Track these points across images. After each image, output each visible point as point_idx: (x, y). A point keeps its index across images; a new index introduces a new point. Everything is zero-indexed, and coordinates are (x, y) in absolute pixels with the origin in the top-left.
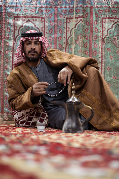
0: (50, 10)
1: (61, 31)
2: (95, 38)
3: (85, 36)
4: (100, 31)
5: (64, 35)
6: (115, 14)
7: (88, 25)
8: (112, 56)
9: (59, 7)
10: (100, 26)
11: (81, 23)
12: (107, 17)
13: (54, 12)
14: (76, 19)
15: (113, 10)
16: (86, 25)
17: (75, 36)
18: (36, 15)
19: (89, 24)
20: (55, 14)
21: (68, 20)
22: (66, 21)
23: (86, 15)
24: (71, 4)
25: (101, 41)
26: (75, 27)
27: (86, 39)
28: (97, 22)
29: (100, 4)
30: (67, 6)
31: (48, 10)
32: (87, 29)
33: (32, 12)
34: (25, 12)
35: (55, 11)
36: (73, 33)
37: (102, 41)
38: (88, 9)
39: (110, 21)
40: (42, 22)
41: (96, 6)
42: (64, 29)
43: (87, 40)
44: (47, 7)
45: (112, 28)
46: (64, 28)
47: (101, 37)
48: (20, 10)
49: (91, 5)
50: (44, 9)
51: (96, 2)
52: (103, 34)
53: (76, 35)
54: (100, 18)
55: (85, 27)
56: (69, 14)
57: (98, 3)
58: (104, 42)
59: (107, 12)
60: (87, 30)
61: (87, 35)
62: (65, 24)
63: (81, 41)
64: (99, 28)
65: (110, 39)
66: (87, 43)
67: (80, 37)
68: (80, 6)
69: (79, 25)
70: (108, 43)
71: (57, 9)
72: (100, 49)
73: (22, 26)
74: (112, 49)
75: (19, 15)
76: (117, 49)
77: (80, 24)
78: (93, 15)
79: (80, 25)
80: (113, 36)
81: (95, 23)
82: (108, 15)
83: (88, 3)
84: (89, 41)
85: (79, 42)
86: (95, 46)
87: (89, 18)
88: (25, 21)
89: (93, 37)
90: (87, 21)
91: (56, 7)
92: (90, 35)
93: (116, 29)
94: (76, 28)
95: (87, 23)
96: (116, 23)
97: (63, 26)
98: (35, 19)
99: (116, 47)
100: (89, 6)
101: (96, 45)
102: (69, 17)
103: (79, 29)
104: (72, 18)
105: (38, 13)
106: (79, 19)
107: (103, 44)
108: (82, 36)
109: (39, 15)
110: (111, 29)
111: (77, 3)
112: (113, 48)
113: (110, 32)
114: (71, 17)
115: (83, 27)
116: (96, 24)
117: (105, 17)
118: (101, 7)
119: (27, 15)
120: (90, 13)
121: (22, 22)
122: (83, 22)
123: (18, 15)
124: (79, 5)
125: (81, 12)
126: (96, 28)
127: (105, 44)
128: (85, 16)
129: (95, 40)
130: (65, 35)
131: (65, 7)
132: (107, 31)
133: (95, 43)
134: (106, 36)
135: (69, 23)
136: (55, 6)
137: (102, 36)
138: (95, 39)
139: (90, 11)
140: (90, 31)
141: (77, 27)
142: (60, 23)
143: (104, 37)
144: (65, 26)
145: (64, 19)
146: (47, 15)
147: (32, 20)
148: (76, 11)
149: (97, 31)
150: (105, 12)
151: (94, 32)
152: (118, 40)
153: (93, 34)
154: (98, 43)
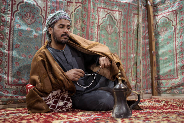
2: (92, 24)
3: (83, 21)
4: (97, 19)
6: (108, 5)
7: (86, 11)
8: (105, 41)
10: (96, 14)
11: (80, 8)
14: (76, 4)
15: (107, 2)
17: (74, 19)
19: (87, 10)
21: (69, 4)
22: (66, 4)
23: (85, 2)
25: (97, 28)
26: (75, 11)
27: (83, 24)
32: (85, 14)
36: (72, 17)
39: (104, 11)
40: (44, 1)
46: (65, 10)
47: (97, 24)
52: (98, 21)
54: (96, 7)
58: (99, 29)
59: (102, 2)
60: (85, 15)
61: (85, 20)
62: (66, 7)
63: (79, 25)
64: (96, 16)
65: (104, 26)
66: (84, 27)
67: (78, 22)
69: (78, 9)
70: (103, 30)
72: (95, 34)
73: (23, 2)
74: (106, 36)
76: (109, 36)
78: (90, 3)
80: (106, 24)
81: (92, 11)
82: (103, 6)
84: (86, 26)
85: (78, 26)
86: (91, 31)
87: (87, 5)
89: (90, 23)
90: (85, 8)
92: (87, 21)
93: (109, 18)
95: (85, 9)
96: (108, 13)
99: (108, 34)
101: (92, 30)
103: (77, 13)
104: (72, 3)
106: (79, 4)
107: (98, 30)
108: (80, 20)
110: (105, 18)
113: (104, 20)
114: (71, 1)
116: (94, 11)
117: (100, 7)
120: (88, 1)
126: (93, 15)
127: (100, 30)
129: (92, 26)
132: (102, 19)
133: (92, 29)
134: (101, 23)
135: (69, 6)
137: (98, 23)
138: (91, 25)
140: (88, 17)
142: (62, 6)
145: (65, 2)
149: (94, 18)
150: (100, 2)
151: (91, 19)
152: (109, 28)
153: (90, 20)
154: (94, 29)
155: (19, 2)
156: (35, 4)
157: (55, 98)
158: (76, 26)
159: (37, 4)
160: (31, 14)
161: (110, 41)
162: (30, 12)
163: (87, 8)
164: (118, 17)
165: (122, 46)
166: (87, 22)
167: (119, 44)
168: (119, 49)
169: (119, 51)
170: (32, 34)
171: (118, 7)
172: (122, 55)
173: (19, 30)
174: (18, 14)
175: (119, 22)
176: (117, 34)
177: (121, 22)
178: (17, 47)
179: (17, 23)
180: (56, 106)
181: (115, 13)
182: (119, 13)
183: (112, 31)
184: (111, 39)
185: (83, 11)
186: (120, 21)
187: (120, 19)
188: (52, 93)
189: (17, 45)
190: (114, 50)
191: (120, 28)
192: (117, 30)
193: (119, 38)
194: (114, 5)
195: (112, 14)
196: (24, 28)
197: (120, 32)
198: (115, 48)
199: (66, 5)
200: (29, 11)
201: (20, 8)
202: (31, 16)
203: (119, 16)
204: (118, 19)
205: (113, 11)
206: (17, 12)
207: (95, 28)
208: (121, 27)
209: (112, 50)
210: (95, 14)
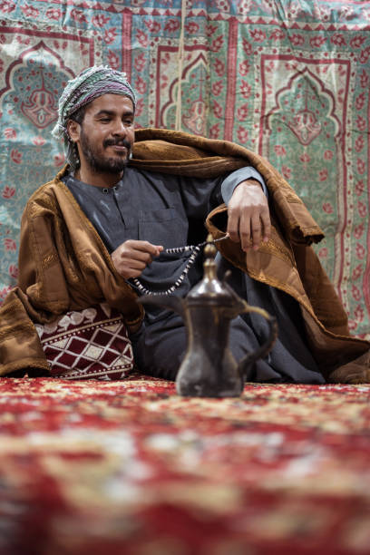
0: (108, 19)
1: (141, 85)
2: (242, 112)
3: (213, 107)
4: (258, 95)
5: (152, 98)
6: (298, 46)
7: (221, 73)
8: (288, 168)
9: (137, 10)
10: (257, 80)
11: (201, 65)
12: (277, 53)
13: (122, 25)
14: (188, 53)
15: (294, 36)
16: (217, 74)
17: (183, 103)
18: (65, 28)
19: (225, 69)
20: (123, 31)
21: (163, 54)
22: (155, 57)
23: (218, 44)
24: (173, 6)
25: (258, 124)
26: (183, 77)
27: (214, 116)
28: (248, 66)
29: (258, 12)
30: (162, 11)
31: (102, 17)
32: (218, 84)
33: (53, 17)
34: (30, 17)
35: (123, 22)
36: (176, 95)
37: (261, 123)
38: (223, 25)
39: (283, 67)
40: (84, 53)
41: (245, 18)
42: (151, 80)
43: (219, 117)
44: (99, 7)
45: (289, 86)
46: (152, 76)
47: (260, 110)
48: (13, 8)
49: (230, 13)
50: (89, 12)
51: (246, 5)
52: (264, 102)
53: (187, 101)
54: (255, 56)
55: (213, 77)
56: (165, 37)
57: (251, 8)
58: (267, 127)
59: (276, 38)
60: (217, 88)
61: (218, 102)
62: (155, 65)
63: (199, 121)
64: (254, 85)
65: (284, 118)
66: (217, 126)
67: (197, 108)
68: (199, 15)
69: (196, 70)
70: (280, 130)
71: (131, 18)
72: (254, 146)
73: (20, 61)
74: (290, 149)
75: (8, 25)
76: (302, 148)
77: (198, 68)
78: (236, 44)
79: (199, 72)
80: (293, 110)
81: (241, 69)
82: (281, 50)
83: (222, 7)
84: (223, 122)
85: (195, 122)
86: (240, 138)
87: (226, 53)
88: (30, 47)
89: (236, 110)
90: (219, 62)
91: (126, 11)
92: (227, 103)
93: (301, 90)
94: (187, 80)
95: (220, 67)
96: (300, 73)
97: (149, 71)
98: (61, 41)
99: (299, 144)
100: (226, 16)
101: (243, 134)
102: (167, 44)
103: (194, 83)
104: (175, 49)
105: (72, 24)
106: (196, 53)
107: (265, 133)
108: (204, 105)
109: (74, 30)
110: (287, 92)
111: (190, 4)
112: (293, 147)
113: (283, 98)
114: (172, 45)
115: (207, 78)
116: (247, 71)
117: (271, 53)
118: (261, 21)
119: (35, 27)
120: (229, 39)
121: (21, 48)
122: (206, 63)
123: (4, 23)
124: (196, 11)
125: (201, 32)
126: (245, 85)
127: (270, 133)
128: (214, 45)
129: (241, 121)
130: (155, 99)
131: (155, 13)
132: (277, 95)
133: (242, 129)
134: (274, 109)
135: (165, 62)
136: (123, 7)
137: (263, 108)
138: (241, 118)
139: (229, 33)
140: (227, 91)
141: (188, 76)
142: (140, 62)
143: (266, 113)
144: (153, 71)
145: (151, 48)
146: (99, 34)
147: (52, 45)
148: (187, 28)
149: (249, 92)
150: (271, 37)
151: (237, 97)
152: (305, 122)
153: (234, 101)
154: (251, 129)
155: (10, 63)
156: (56, 62)
157: (76, 332)
158: (190, 122)
159: (62, 63)
160: (47, 95)
161: (305, 164)
162: (43, 89)
163: (223, 62)
164: (334, 82)
165: (350, 182)
166: (226, 108)
167: (342, 175)
168: (341, 191)
169: (341, 197)
170: (49, 156)
171: (335, 47)
172: (350, 211)
173: (11, 145)
174: (8, 99)
175: (340, 99)
176: (335, 140)
177: (349, 99)
178: (9, 194)
179: (7, 124)
180: (75, 357)
181: (326, 69)
182: (340, 69)
183: (314, 132)
184: (308, 160)
185: (214, 73)
186: (343, 96)
187: (344, 87)
188: (69, 316)
189: (8, 189)
190: (321, 197)
191: (344, 119)
192: (334, 128)
193: (340, 153)
194: (322, 42)
195: (315, 73)
196: (27, 137)
197: (343, 133)
198: (325, 191)
199: (154, 60)
200: (40, 88)
201: (14, 81)
202: (47, 100)
203: (339, 80)
204: (335, 91)
205: (316, 62)
206: (6, 93)
207: (253, 126)
208: (349, 116)
209: (315, 197)
210: (253, 80)
